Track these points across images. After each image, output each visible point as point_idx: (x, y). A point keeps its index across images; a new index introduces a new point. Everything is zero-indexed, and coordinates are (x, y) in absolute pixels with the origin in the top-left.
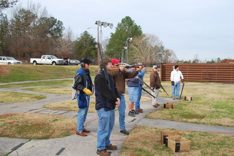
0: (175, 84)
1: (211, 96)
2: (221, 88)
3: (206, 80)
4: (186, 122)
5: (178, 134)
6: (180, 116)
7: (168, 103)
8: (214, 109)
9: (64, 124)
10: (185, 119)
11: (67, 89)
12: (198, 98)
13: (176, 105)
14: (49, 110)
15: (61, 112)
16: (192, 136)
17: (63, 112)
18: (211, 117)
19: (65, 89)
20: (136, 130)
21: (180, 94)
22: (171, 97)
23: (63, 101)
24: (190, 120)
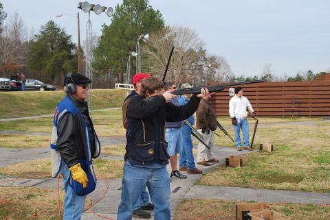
0: (239, 122)
1: (305, 142)
2: (322, 127)
3: (290, 114)
4: (271, 188)
5: (266, 207)
6: (258, 178)
7: (232, 157)
8: (316, 165)
9: (50, 201)
10: (269, 184)
11: (30, 138)
12: (284, 147)
13: (247, 160)
14: (9, 179)
15: (34, 181)
16: (288, 211)
17: (38, 181)
18: (314, 178)
19: (25, 139)
20: (186, 205)
21: (250, 141)
22: (235, 147)
23: (32, 162)
24: (278, 186)
